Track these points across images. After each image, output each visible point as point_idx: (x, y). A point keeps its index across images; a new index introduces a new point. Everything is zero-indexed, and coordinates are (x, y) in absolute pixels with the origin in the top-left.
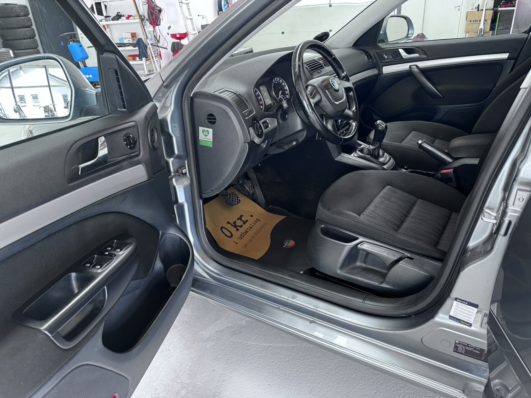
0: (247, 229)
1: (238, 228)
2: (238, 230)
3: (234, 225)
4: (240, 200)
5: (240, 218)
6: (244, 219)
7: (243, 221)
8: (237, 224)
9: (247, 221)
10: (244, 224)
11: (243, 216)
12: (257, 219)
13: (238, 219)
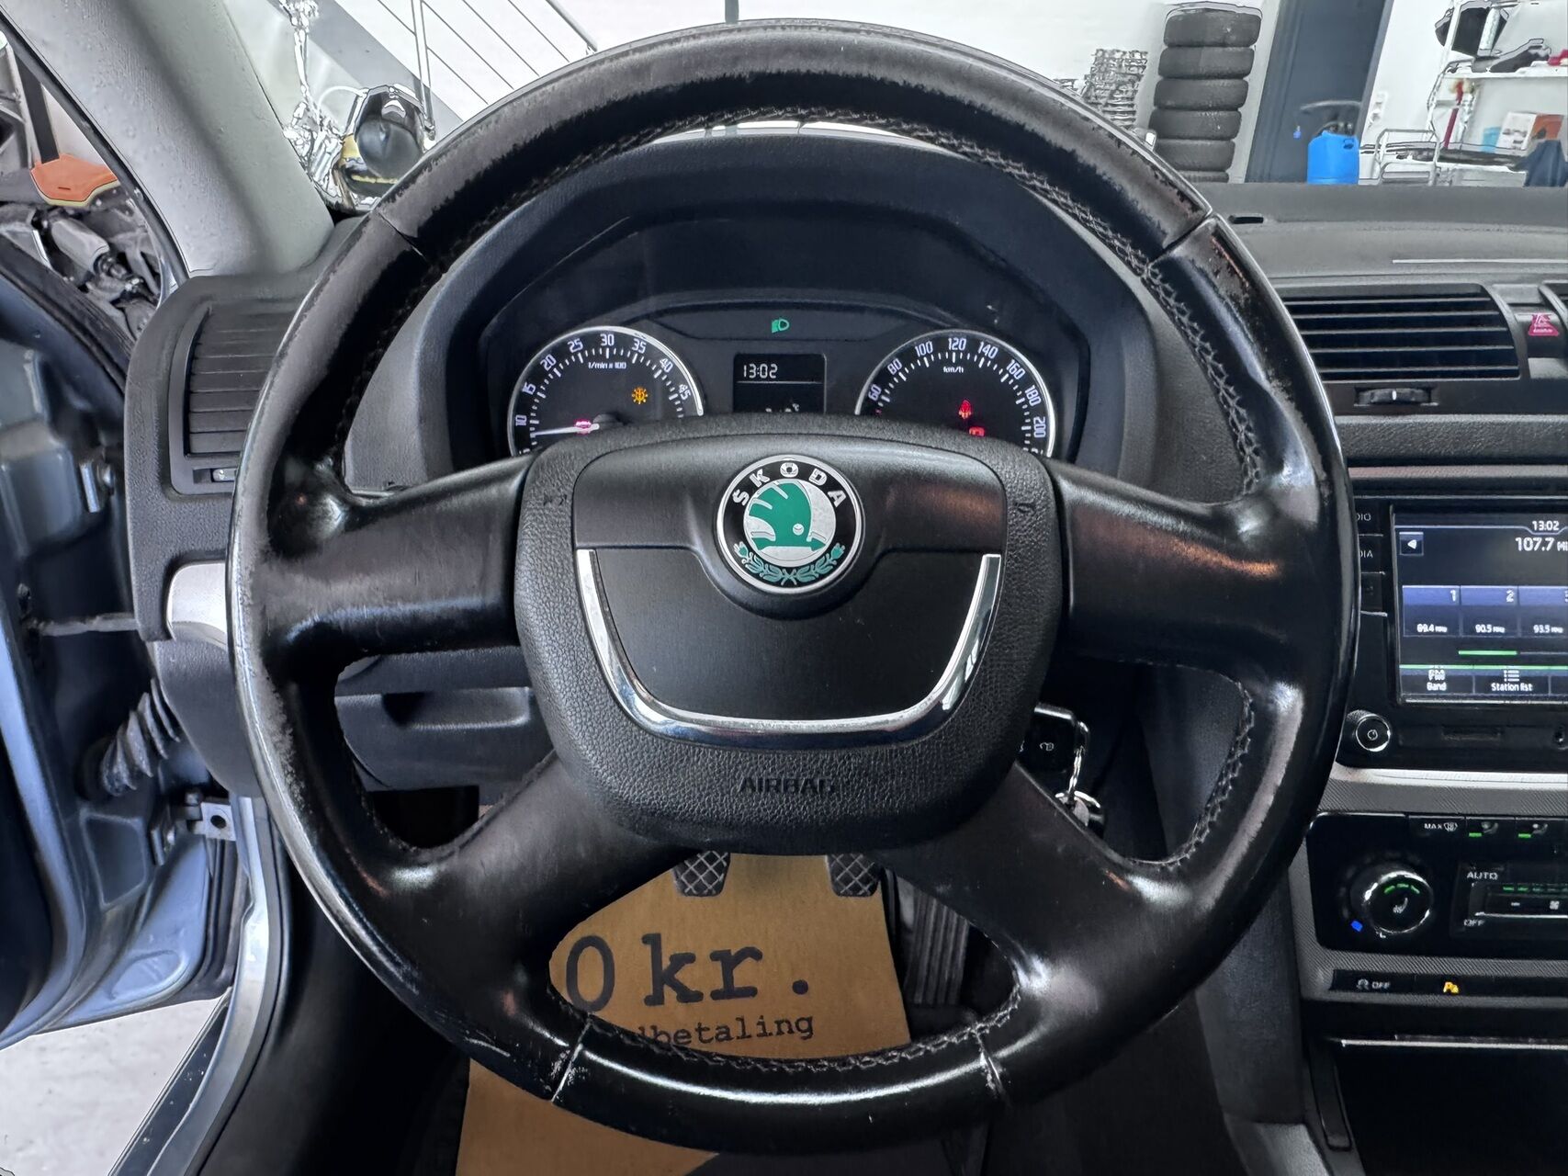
0: (700, 1030)
1: (670, 994)
2: (655, 1000)
3: (666, 963)
4: (719, 888)
5: (728, 961)
6: (744, 974)
7: (728, 977)
8: (686, 976)
9: (751, 992)
10: (716, 995)
11: (757, 955)
12: (809, 1020)
13: (715, 956)
